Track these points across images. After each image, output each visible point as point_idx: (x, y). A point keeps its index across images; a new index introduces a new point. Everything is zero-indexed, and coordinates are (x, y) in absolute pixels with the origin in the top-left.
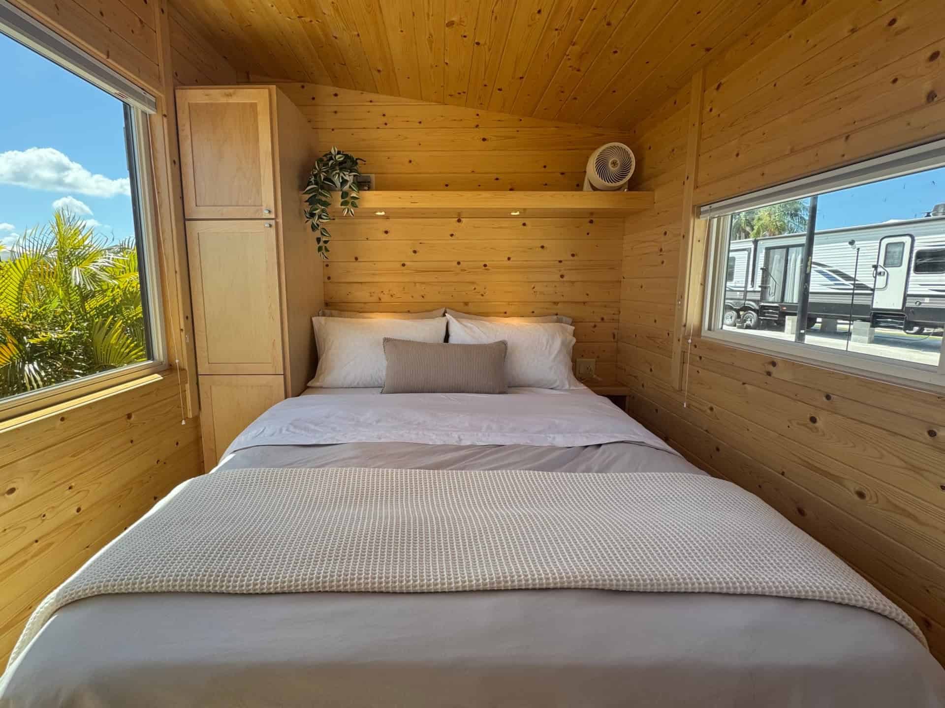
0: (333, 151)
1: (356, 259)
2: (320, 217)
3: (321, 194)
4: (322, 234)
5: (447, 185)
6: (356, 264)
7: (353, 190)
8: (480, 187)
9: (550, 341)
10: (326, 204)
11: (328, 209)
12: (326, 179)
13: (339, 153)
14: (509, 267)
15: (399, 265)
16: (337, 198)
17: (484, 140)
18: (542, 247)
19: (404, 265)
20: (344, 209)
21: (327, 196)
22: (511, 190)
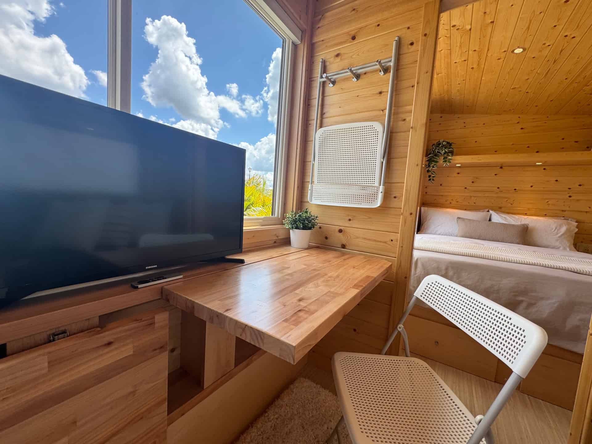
0: (441, 141)
1: (441, 185)
2: (433, 167)
3: (435, 158)
4: (432, 173)
5: (496, 151)
6: (441, 187)
7: (449, 156)
8: (516, 151)
9: (558, 228)
10: (437, 162)
11: (437, 164)
12: (438, 152)
13: (444, 141)
14: (531, 191)
15: (463, 188)
16: (441, 160)
17: (522, 129)
18: (557, 181)
19: (466, 188)
20: (444, 164)
21: (437, 159)
22: (537, 152)
